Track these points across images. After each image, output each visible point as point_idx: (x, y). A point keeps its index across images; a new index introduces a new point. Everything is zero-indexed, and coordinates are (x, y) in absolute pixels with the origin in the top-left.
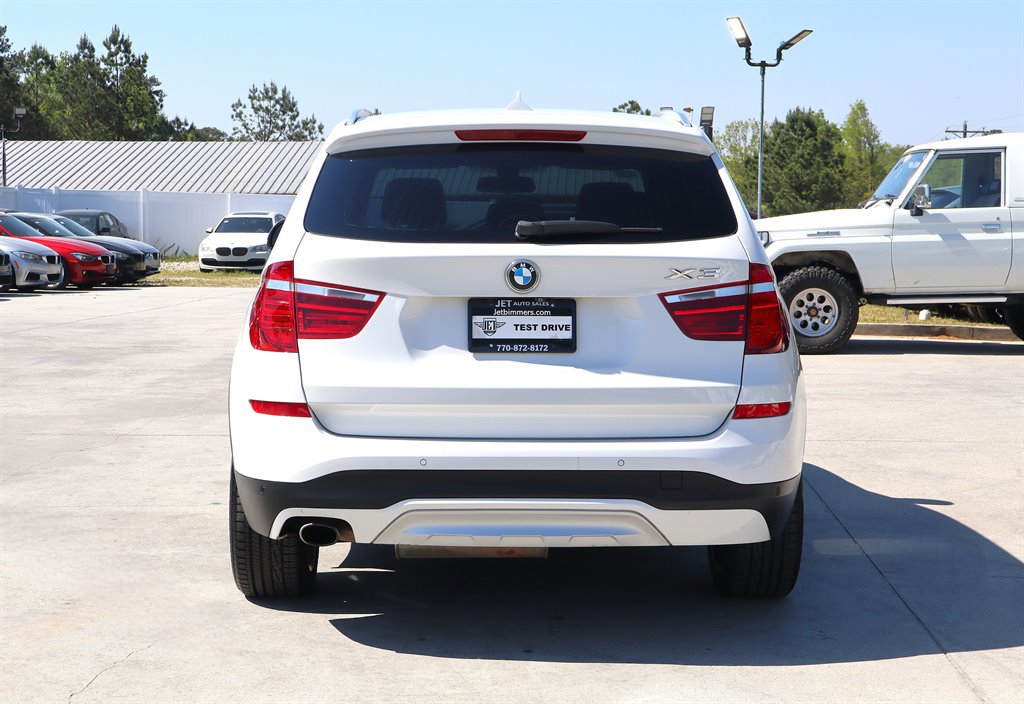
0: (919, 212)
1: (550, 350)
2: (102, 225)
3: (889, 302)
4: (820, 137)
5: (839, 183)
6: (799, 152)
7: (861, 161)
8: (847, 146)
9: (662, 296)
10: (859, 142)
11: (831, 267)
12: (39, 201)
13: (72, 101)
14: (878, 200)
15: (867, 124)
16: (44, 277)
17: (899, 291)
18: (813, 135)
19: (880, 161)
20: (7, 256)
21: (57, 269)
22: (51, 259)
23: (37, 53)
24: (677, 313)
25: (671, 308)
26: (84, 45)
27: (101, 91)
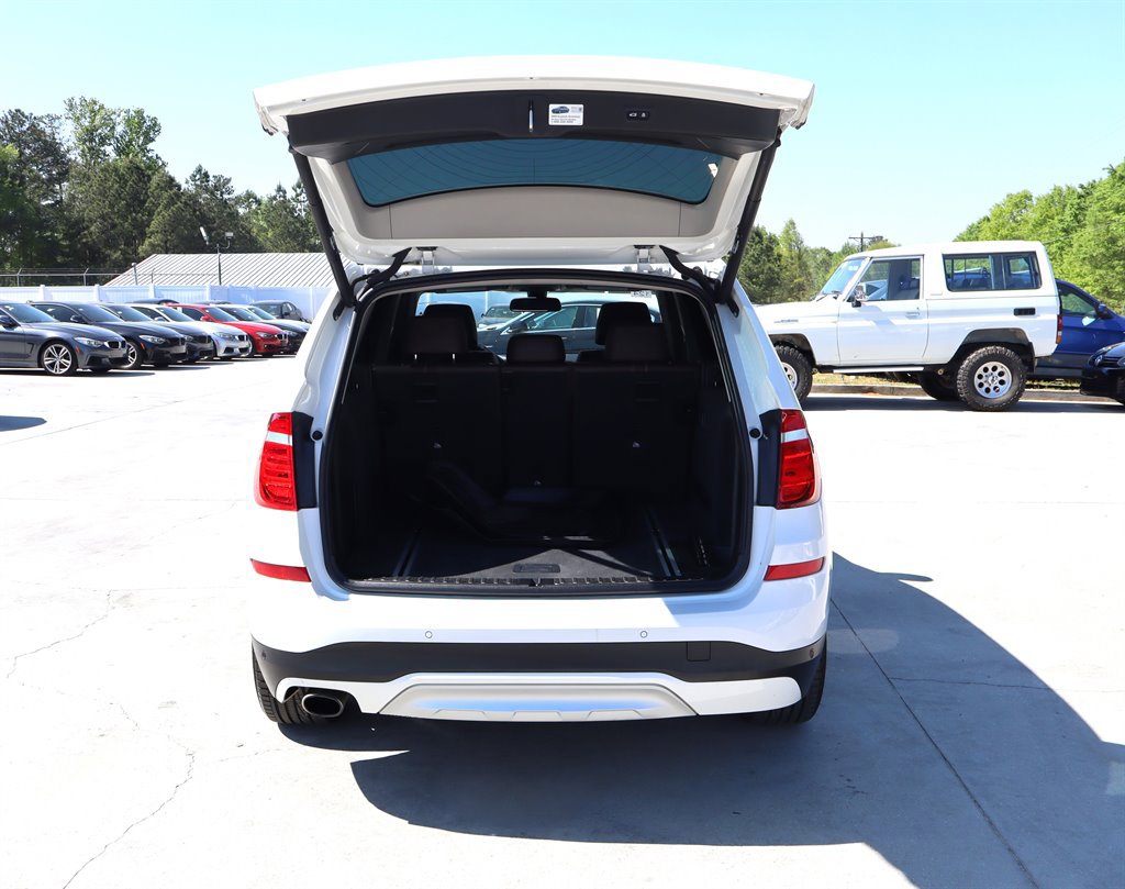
0: (858, 304)
2: (285, 311)
3: (835, 371)
4: (765, 242)
5: (778, 273)
6: (751, 253)
7: (792, 259)
8: (783, 249)
10: (790, 245)
11: (792, 346)
12: (243, 295)
13: (272, 226)
14: (826, 294)
15: (795, 233)
16: (237, 350)
17: (842, 364)
18: (760, 242)
19: (804, 259)
20: (210, 337)
21: (245, 344)
22: (241, 338)
23: (249, 195)
26: (279, 189)
27: (292, 220)
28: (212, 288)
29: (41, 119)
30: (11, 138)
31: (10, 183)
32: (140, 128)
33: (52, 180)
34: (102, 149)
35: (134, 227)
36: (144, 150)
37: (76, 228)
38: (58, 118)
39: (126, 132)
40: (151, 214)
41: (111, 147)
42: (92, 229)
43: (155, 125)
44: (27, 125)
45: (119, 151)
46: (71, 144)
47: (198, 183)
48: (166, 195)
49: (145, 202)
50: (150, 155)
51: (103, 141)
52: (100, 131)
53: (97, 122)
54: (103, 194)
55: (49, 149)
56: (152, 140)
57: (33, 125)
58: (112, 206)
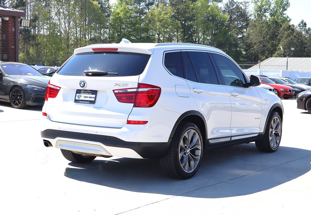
1: (89, 103)
9: (114, 91)
12: (296, 75)
24: (117, 95)
25: (115, 94)
28: (283, 71)
29: (241, 3)
30: (228, 11)
31: (225, 29)
32: (281, 5)
33: (242, 28)
34: (265, 14)
35: (272, 46)
36: (282, 14)
37: (249, 46)
38: (248, 2)
39: (275, 7)
40: (279, 41)
41: (268, 13)
42: (255, 47)
43: (288, 3)
44: (235, 6)
45: (271, 15)
46: (252, 13)
47: (301, 27)
48: (286, 33)
49: (277, 36)
50: (284, 16)
51: (265, 11)
52: (264, 7)
53: (264, 3)
54: (261, 33)
55: (243, 16)
56: (286, 10)
57: (237, 5)
58: (264, 38)
